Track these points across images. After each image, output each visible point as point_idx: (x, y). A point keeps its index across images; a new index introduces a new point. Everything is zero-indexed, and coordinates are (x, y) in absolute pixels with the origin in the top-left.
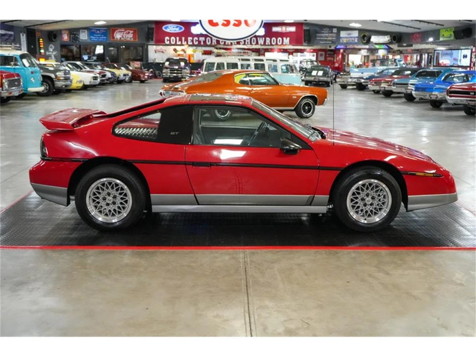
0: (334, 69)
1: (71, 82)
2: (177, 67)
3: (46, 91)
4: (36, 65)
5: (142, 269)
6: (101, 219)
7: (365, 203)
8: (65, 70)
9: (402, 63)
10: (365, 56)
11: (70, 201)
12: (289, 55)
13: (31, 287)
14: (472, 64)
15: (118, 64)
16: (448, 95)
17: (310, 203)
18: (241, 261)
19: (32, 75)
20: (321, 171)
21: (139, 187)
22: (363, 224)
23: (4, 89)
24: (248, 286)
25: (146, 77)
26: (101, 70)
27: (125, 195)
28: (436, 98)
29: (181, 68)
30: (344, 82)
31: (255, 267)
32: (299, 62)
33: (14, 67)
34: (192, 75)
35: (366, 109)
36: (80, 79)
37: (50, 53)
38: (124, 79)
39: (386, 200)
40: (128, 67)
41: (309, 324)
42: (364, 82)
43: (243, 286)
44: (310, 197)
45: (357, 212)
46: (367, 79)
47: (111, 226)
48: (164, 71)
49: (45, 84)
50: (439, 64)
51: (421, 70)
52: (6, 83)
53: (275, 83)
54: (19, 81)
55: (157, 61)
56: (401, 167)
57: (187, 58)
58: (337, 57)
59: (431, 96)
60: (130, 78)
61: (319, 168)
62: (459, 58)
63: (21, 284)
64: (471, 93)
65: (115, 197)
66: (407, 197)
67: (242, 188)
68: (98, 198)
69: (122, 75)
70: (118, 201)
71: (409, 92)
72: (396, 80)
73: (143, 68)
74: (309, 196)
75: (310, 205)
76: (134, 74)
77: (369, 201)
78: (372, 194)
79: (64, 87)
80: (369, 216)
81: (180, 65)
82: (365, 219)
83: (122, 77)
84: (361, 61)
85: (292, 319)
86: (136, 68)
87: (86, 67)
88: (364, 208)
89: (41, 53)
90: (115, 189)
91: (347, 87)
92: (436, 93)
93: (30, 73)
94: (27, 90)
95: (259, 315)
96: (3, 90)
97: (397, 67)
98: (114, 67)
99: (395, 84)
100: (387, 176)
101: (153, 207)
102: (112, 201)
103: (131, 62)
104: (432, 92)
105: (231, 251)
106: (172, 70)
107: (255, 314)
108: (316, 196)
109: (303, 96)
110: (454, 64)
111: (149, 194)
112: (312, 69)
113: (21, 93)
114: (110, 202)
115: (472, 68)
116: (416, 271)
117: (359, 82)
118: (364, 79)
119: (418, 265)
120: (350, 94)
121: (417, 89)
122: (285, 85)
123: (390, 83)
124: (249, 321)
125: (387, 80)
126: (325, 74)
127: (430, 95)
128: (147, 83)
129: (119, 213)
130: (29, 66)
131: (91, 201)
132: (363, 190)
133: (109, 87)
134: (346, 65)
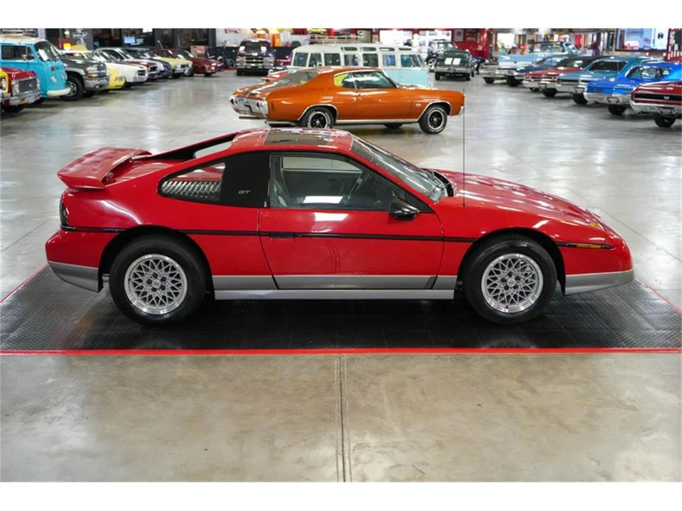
0: (477, 54)
1: (108, 79)
2: (256, 54)
3: (72, 94)
4: (57, 58)
5: (200, 386)
6: (145, 309)
7: (507, 286)
8: (99, 64)
9: (571, 47)
10: (520, 36)
11: (102, 284)
12: (413, 34)
13: (49, 415)
14: (670, 47)
15: (173, 49)
16: (633, 100)
17: (431, 285)
18: (335, 372)
19: (53, 72)
20: (445, 243)
21: (196, 265)
22: (504, 314)
23: (14, 94)
24: (344, 412)
25: (213, 68)
26: (150, 59)
27: (178, 276)
28: (617, 102)
29: (262, 55)
30: (489, 74)
31: (354, 381)
32: (427, 44)
33: (26, 61)
34: (278, 68)
35: (519, 117)
36: (120, 75)
37: (78, 35)
38: (182, 71)
39: (535, 281)
40: (187, 54)
41: (423, 473)
42: (517, 76)
43: (336, 413)
44: (431, 278)
45: (495, 298)
46: (521, 71)
47: (159, 319)
48: (238, 60)
49: (71, 83)
50: (623, 47)
51: (597, 61)
52: (17, 86)
53: (391, 85)
54: (34, 81)
55: (229, 44)
56: (557, 236)
57: (270, 41)
58: (480, 37)
59: (610, 99)
60: (190, 70)
61: (443, 239)
62: (652, 39)
63: (36, 411)
64: (665, 98)
65: (164, 279)
66: (565, 277)
67: (340, 262)
68: (140, 281)
69: (179, 66)
70: (169, 284)
71: (579, 91)
72: (562, 75)
73: (208, 54)
74: (429, 276)
75: (431, 288)
76: (197, 65)
77: (511, 283)
78: (517, 273)
79: (97, 87)
80: (512, 302)
81: (261, 51)
82: (507, 308)
83: (179, 69)
84: (515, 42)
85: (400, 465)
86: (199, 55)
87: (128, 56)
88: (505, 292)
89: (65, 35)
90: (164, 268)
91: (493, 81)
92: (617, 95)
93: (50, 69)
94: (46, 94)
95: (357, 459)
96: (12, 96)
97: (564, 53)
98: (168, 55)
99: (560, 81)
100: (538, 248)
101: (216, 292)
102: (160, 285)
103: (192, 47)
104: (612, 93)
105: (321, 356)
106: (250, 58)
107: (351, 457)
108: (439, 276)
109: (431, 103)
110: (645, 46)
111: (211, 275)
112: (447, 55)
113: (38, 98)
114: (158, 287)
115: (670, 53)
116: (573, 387)
117: (510, 75)
118: (517, 71)
119: (576, 376)
120: (497, 93)
121: (590, 89)
122: (405, 88)
123: (553, 78)
124: (342, 469)
125: (550, 73)
126: (464, 63)
127: (608, 98)
128: (214, 77)
129: (170, 300)
130: (48, 60)
131: (131, 285)
132: (503, 268)
133: (162, 83)
134: (493, 48)
